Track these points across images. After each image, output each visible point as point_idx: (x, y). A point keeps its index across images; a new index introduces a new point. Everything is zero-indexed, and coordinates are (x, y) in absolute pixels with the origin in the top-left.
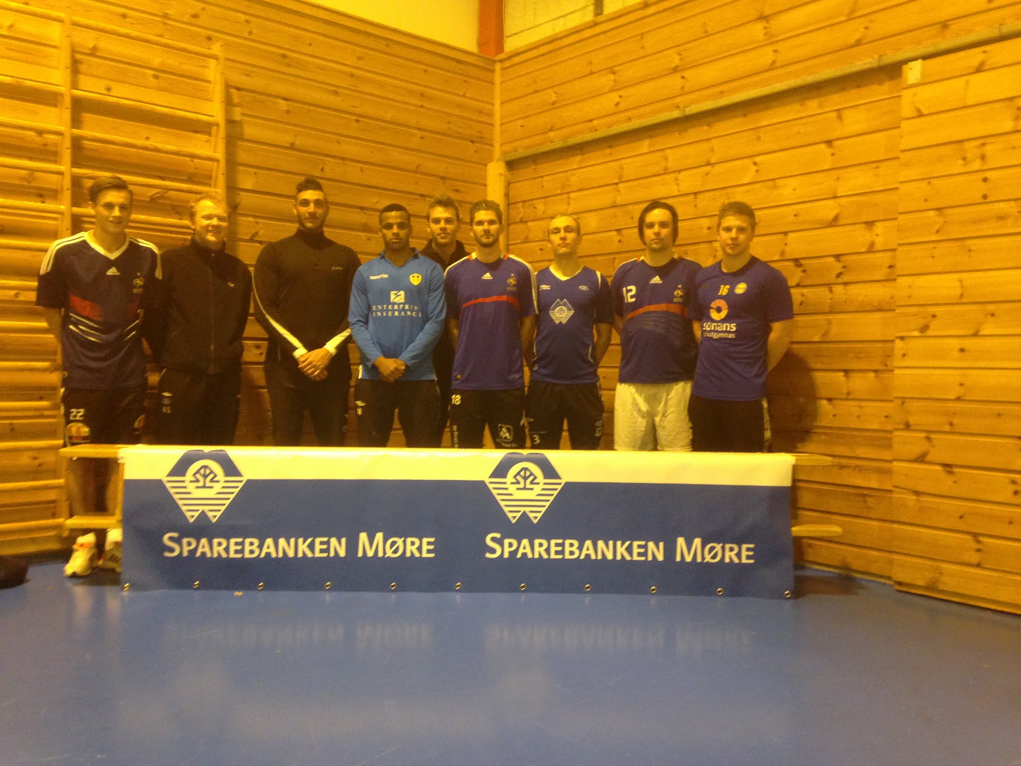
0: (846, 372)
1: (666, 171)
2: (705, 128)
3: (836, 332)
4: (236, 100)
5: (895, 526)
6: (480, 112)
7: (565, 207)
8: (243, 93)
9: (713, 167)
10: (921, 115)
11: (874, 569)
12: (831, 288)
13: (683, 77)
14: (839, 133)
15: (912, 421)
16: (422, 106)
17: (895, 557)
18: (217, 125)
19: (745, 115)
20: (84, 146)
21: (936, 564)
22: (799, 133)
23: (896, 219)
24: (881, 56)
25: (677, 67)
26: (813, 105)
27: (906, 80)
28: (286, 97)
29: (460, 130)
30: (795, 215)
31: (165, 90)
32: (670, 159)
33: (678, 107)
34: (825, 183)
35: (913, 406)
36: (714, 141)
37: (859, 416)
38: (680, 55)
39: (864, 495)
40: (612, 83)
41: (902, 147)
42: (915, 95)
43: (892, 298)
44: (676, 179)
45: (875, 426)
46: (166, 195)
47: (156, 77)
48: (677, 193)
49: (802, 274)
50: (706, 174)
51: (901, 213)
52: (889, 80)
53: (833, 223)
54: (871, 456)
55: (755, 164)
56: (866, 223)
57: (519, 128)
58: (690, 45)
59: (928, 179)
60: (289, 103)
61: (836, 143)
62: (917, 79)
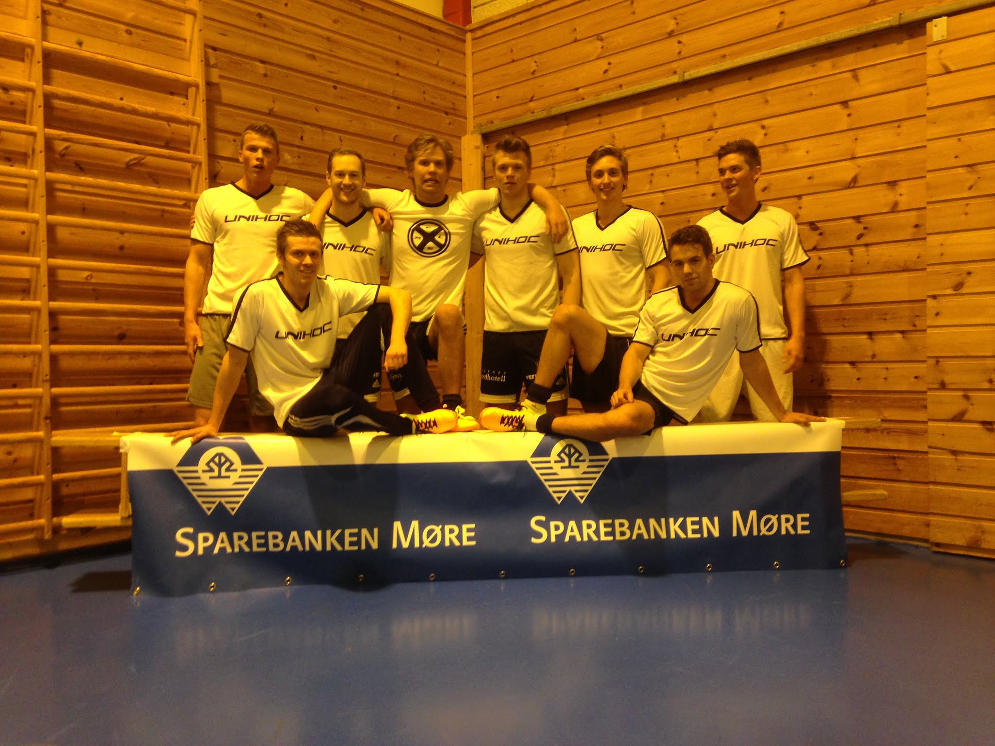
0: (870, 334)
1: (663, 138)
2: (706, 92)
3: (858, 295)
4: (212, 61)
5: (931, 487)
6: (454, 83)
7: (550, 179)
8: (218, 53)
9: (717, 132)
10: (948, 72)
11: (906, 531)
12: (851, 250)
13: (679, 42)
14: (855, 94)
15: (947, 379)
16: (398, 75)
17: (931, 518)
18: (197, 86)
19: (750, 79)
20: (56, 105)
21: (977, 523)
22: (811, 94)
23: (925, 177)
24: (901, 14)
25: (672, 31)
26: (825, 66)
27: (931, 37)
28: (263, 60)
29: (434, 101)
30: (810, 178)
31: (139, 46)
32: (667, 125)
33: (675, 73)
34: (844, 143)
35: (946, 364)
36: (716, 106)
37: (885, 379)
38: (675, 19)
39: (894, 458)
40: (599, 50)
41: (929, 104)
42: (941, 52)
43: (918, 257)
44: (675, 146)
45: (904, 388)
46: (143, 161)
47: (129, 33)
48: (677, 160)
49: (819, 237)
50: (709, 140)
51: (929, 171)
52: (909, 39)
53: (852, 185)
54: (900, 418)
55: (763, 127)
56: (889, 183)
57: (495, 99)
58: (686, 9)
59: (959, 136)
60: (267, 66)
61: (851, 104)
62: (943, 36)
